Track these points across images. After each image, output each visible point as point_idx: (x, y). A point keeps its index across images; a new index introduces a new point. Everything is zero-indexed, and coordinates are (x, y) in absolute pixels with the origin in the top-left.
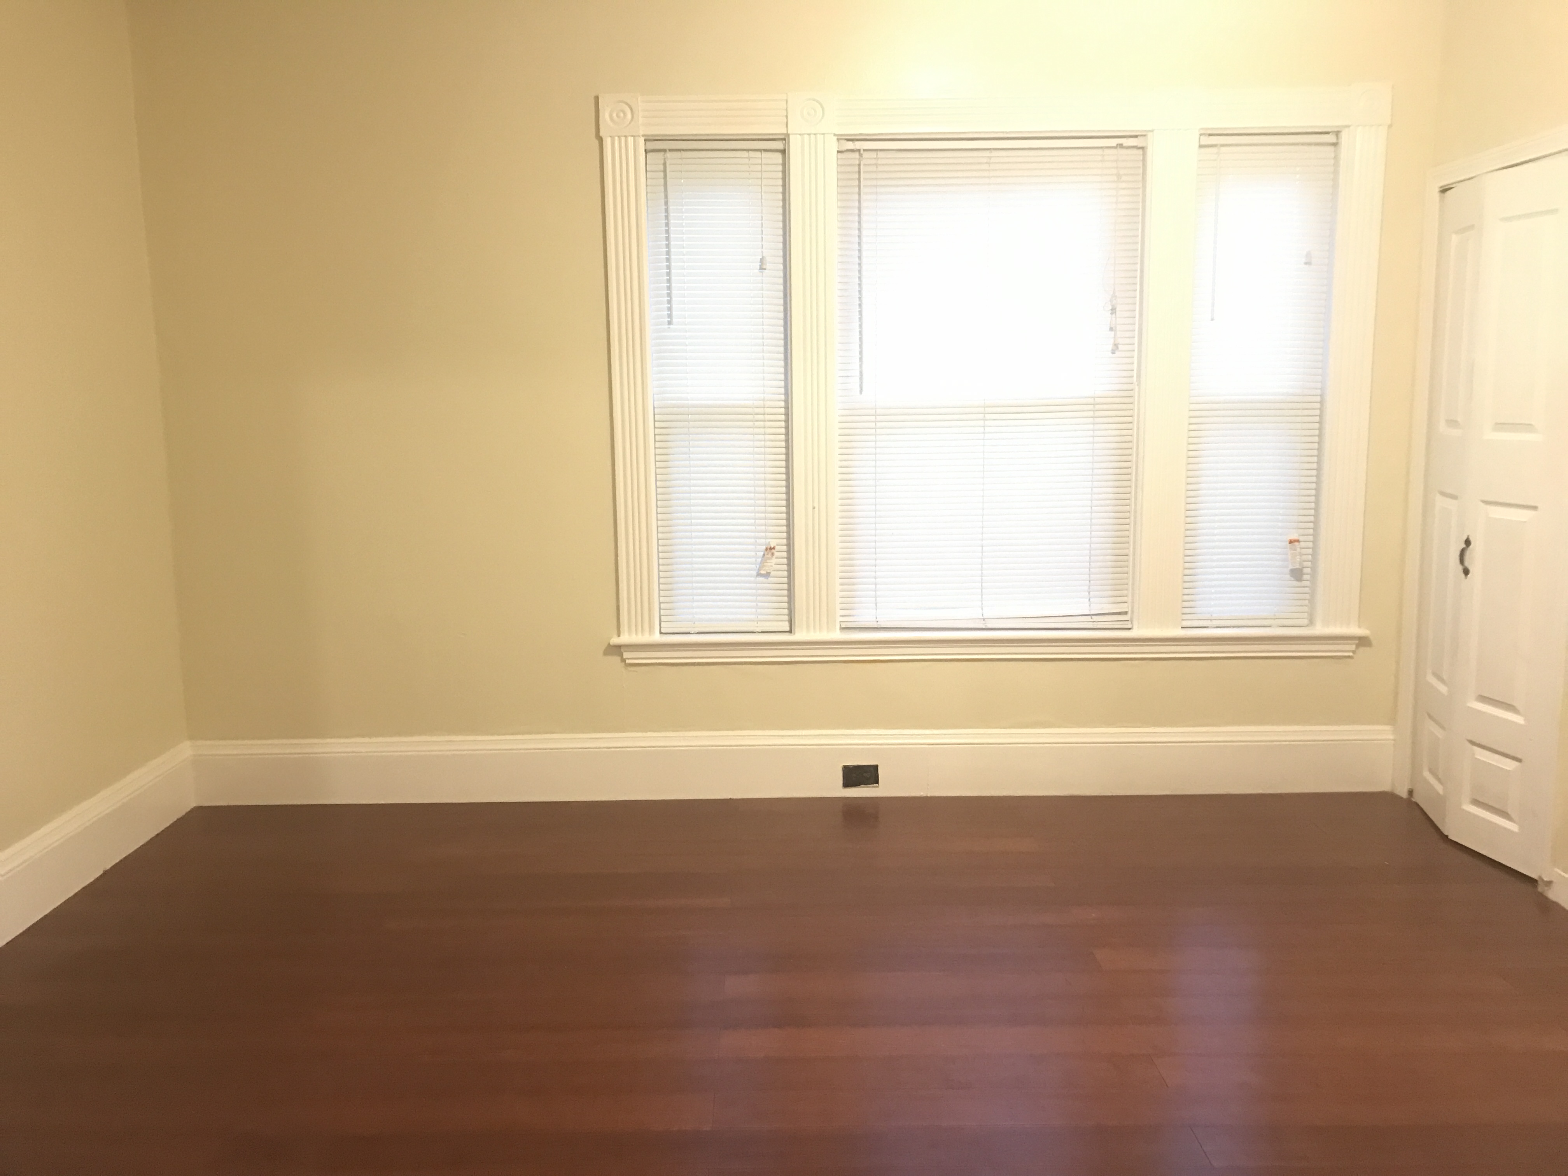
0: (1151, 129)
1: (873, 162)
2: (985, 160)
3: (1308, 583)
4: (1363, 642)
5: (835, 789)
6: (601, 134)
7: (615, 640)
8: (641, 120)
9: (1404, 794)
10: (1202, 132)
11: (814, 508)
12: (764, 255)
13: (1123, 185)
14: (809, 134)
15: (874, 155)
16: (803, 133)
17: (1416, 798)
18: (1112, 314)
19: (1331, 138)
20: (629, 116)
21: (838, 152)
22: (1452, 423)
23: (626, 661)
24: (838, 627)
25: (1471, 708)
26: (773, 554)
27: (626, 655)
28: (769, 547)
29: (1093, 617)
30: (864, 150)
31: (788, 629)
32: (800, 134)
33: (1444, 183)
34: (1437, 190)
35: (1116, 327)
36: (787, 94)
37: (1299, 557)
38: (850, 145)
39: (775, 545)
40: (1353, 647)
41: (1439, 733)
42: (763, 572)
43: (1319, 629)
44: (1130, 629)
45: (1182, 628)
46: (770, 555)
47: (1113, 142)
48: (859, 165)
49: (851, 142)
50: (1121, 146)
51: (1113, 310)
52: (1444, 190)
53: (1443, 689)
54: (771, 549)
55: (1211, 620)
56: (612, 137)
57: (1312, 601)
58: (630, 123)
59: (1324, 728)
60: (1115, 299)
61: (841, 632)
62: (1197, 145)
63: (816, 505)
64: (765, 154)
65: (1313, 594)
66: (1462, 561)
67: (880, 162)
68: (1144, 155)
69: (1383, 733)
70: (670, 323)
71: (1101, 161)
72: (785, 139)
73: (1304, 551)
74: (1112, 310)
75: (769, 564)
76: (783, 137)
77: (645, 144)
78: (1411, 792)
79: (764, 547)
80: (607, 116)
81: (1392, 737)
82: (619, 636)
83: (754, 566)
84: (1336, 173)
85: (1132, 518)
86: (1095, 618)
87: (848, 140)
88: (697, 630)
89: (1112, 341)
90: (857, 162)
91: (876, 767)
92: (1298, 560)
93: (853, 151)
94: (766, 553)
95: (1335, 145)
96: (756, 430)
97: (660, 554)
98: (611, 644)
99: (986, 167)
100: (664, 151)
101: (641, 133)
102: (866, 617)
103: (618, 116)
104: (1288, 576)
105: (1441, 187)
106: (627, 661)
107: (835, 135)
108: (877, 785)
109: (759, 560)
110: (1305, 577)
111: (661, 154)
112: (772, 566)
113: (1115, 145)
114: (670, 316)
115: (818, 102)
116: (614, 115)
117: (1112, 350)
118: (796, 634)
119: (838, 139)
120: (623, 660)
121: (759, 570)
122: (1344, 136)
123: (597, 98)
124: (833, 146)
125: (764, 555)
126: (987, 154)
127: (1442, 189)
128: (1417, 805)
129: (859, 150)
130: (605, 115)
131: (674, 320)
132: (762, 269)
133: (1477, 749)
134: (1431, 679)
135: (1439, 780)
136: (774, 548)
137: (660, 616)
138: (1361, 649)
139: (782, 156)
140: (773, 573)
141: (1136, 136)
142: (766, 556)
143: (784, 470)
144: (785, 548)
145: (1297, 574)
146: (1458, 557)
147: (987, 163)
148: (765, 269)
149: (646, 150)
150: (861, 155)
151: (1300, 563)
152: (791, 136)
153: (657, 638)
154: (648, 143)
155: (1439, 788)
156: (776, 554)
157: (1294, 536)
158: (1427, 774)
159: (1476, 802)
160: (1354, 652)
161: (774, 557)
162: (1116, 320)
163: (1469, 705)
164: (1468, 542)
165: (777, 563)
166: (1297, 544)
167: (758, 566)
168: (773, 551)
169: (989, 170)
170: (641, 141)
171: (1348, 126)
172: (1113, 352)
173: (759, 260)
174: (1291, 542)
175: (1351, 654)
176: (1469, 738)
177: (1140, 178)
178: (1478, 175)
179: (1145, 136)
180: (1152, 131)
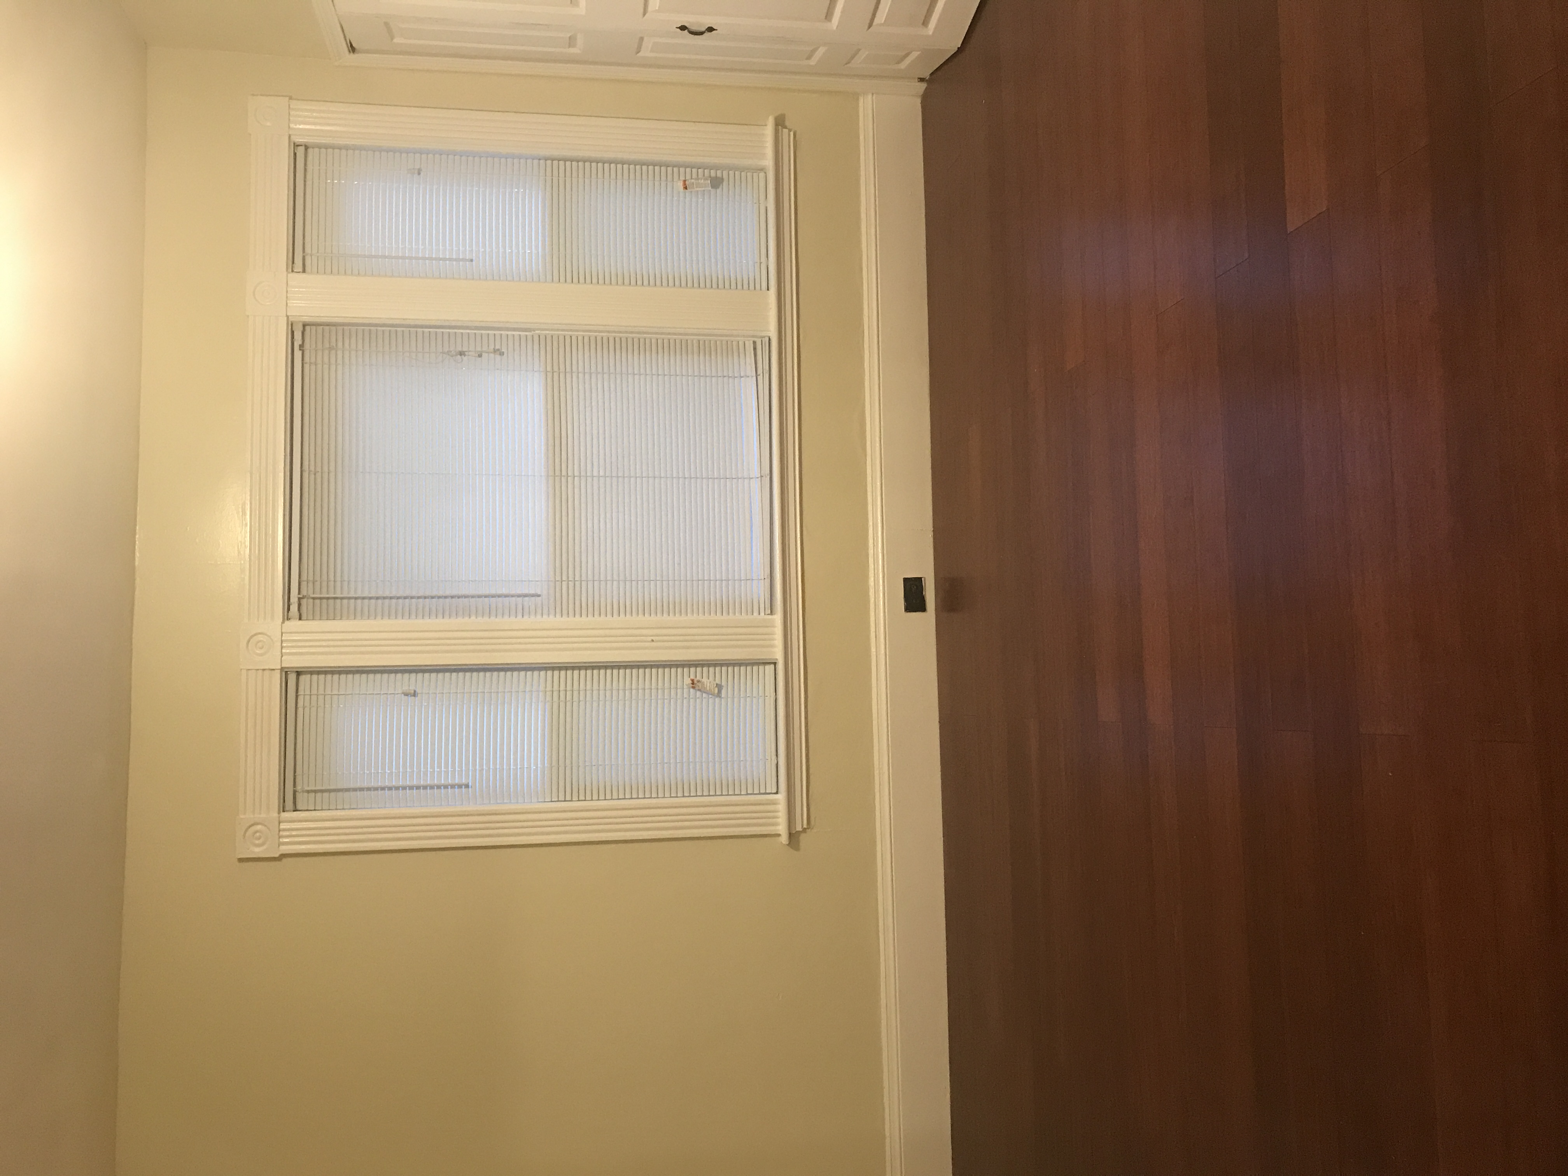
0: (286, 318)
1: (311, 585)
2: (312, 476)
3: (725, 173)
4: (780, 123)
5: (926, 620)
6: (277, 855)
7: (784, 839)
8: (263, 815)
9: (924, 85)
10: (290, 270)
11: (653, 641)
12: (400, 692)
13: (340, 344)
14: (282, 647)
15: (304, 584)
16: (280, 653)
17: (926, 75)
18: (465, 355)
19: (300, 151)
20: (259, 827)
21: (300, 619)
22: (572, 41)
23: (805, 828)
24: (770, 617)
25: (837, 26)
26: (698, 681)
27: (799, 828)
28: (692, 685)
29: (758, 373)
30: (299, 593)
31: (772, 666)
32: (282, 656)
33: (344, 48)
34: (352, 56)
35: (479, 351)
36: (241, 669)
37: (700, 181)
38: (294, 608)
39: (689, 679)
40: (786, 131)
41: (863, 55)
42: (716, 691)
43: (768, 162)
44: (769, 339)
45: (768, 290)
46: (700, 684)
47: (298, 354)
48: (314, 598)
49: (291, 606)
50: (301, 347)
51: (462, 353)
52: (352, 49)
53: (821, 51)
54: (693, 684)
55: (761, 263)
56: (280, 844)
57: (742, 169)
58: (265, 826)
59: (862, 157)
60: (451, 352)
61: (775, 614)
62: (304, 275)
63: (650, 639)
64: (301, 692)
65: (735, 168)
66: (702, 33)
67: (311, 578)
68: (308, 325)
69: (866, 105)
70: (467, 786)
71: (316, 365)
72: (285, 672)
73: (694, 176)
74: (461, 355)
75: (708, 684)
76: (284, 673)
77: (287, 811)
78: (922, 80)
79: (692, 690)
80: (257, 850)
81: (870, 96)
82: (779, 835)
83: (711, 701)
84: (333, 147)
85: (663, 336)
86: (760, 371)
87: (289, 609)
88: (774, 757)
89: (492, 355)
90: (311, 600)
91: (905, 580)
92: (702, 181)
93: (299, 605)
94: (697, 688)
95: (306, 148)
96: (575, 699)
97: (698, 794)
98: (787, 843)
99: (319, 475)
100: (295, 792)
101: (276, 815)
102: (760, 590)
103: (259, 838)
104: (719, 191)
105: (350, 52)
106: (805, 826)
107: (283, 622)
108: (923, 579)
109: (704, 695)
110: (719, 174)
111: (298, 795)
112: (710, 682)
113: (301, 352)
114: (460, 786)
115: (249, 641)
116: (257, 842)
117: (500, 355)
118: (777, 658)
119: (288, 619)
120: (804, 830)
121: (713, 694)
122: (299, 140)
123: (241, 860)
124: (294, 624)
125: (699, 690)
126: (306, 475)
127: (351, 51)
128: (932, 74)
129: (299, 599)
130: (258, 852)
131: (464, 781)
132: (415, 694)
133: (877, 21)
134: (813, 62)
135: (907, 55)
136: (693, 680)
137: (760, 794)
138: (787, 123)
139: (302, 674)
140: (718, 681)
141: (293, 332)
142: (700, 688)
143: (634, 671)
144: (692, 670)
145: (716, 183)
146: (696, 37)
147: (315, 474)
148: (415, 691)
149: (294, 811)
150: (303, 597)
151: (706, 179)
152: (283, 666)
153: (781, 797)
154: (287, 809)
155: (915, 55)
156: (699, 678)
157: (680, 184)
158: (903, 65)
159: (925, 23)
160: (790, 130)
161: (701, 680)
162: (470, 351)
163: (835, 28)
164: (683, 28)
165: (708, 678)
166: (687, 182)
167: (710, 696)
168: (695, 682)
169: (322, 473)
170: (285, 815)
171: (290, 136)
172: (502, 354)
173: (406, 697)
174: (686, 188)
175: (792, 134)
176: (867, 27)
177: (333, 328)
178: (339, 20)
179: (292, 325)
180: (288, 317)
